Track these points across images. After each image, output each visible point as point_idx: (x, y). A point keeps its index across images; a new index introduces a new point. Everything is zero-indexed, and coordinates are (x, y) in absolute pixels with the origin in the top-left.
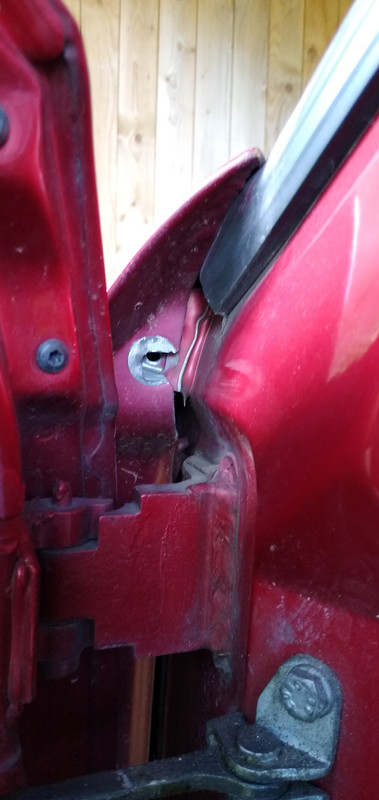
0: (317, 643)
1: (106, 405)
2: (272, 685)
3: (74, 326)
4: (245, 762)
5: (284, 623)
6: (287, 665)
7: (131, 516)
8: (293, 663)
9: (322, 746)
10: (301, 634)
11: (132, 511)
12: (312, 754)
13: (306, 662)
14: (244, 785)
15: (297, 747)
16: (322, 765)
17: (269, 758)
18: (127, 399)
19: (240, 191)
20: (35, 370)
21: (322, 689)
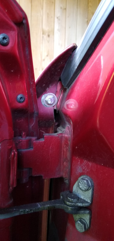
0: (88, 172)
1: (35, 112)
2: (76, 183)
3: (26, 91)
4: (69, 201)
5: (80, 167)
6: (80, 178)
7: (42, 141)
8: (82, 177)
9: (89, 198)
10: (84, 170)
11: (42, 140)
12: (87, 200)
13: (85, 177)
14: (69, 207)
15: (83, 198)
16: (89, 203)
17: (75, 200)
18: (41, 111)
19: (71, 55)
20: (16, 102)
21: (89, 183)
